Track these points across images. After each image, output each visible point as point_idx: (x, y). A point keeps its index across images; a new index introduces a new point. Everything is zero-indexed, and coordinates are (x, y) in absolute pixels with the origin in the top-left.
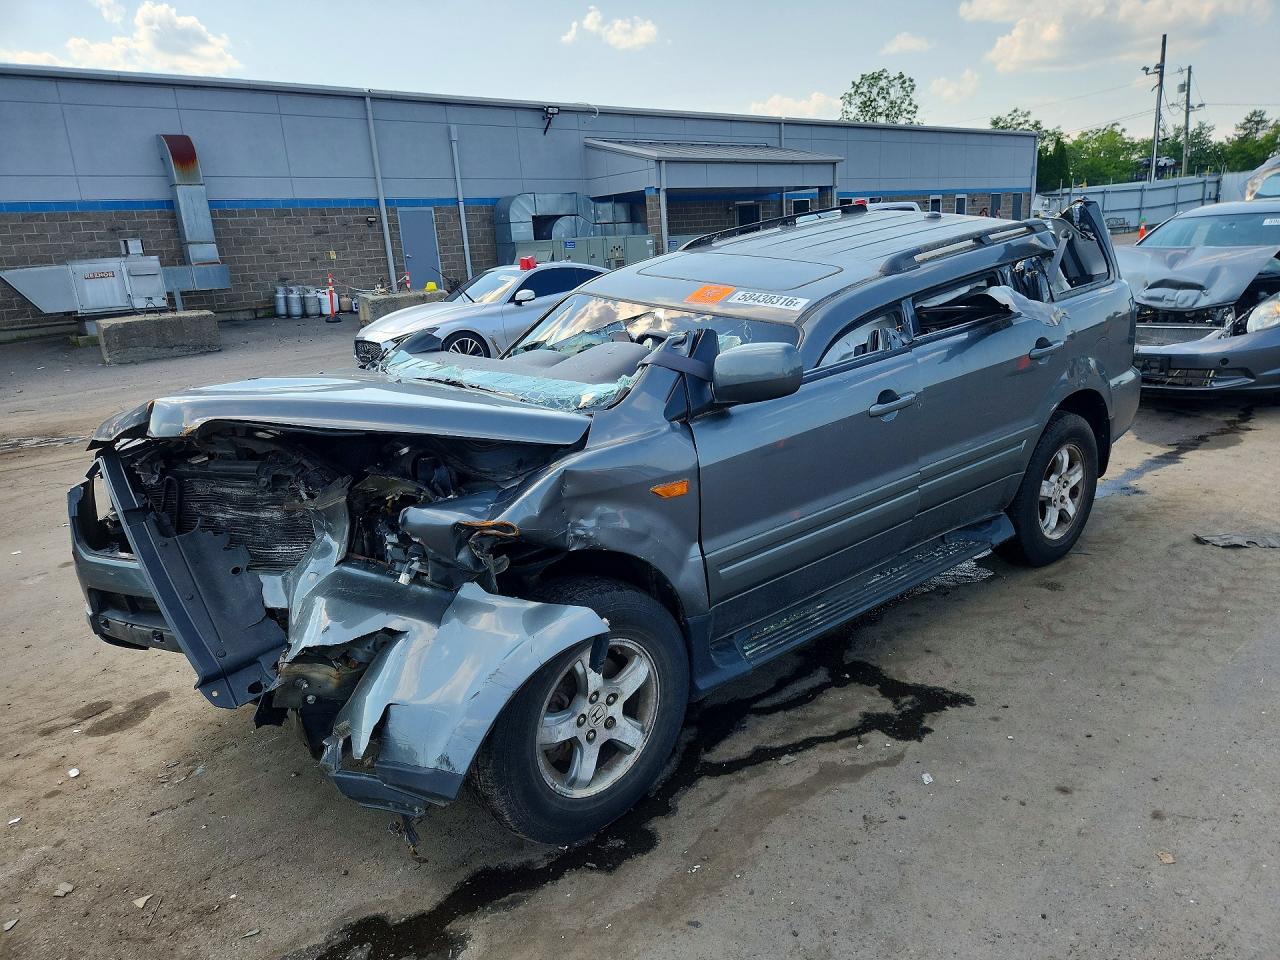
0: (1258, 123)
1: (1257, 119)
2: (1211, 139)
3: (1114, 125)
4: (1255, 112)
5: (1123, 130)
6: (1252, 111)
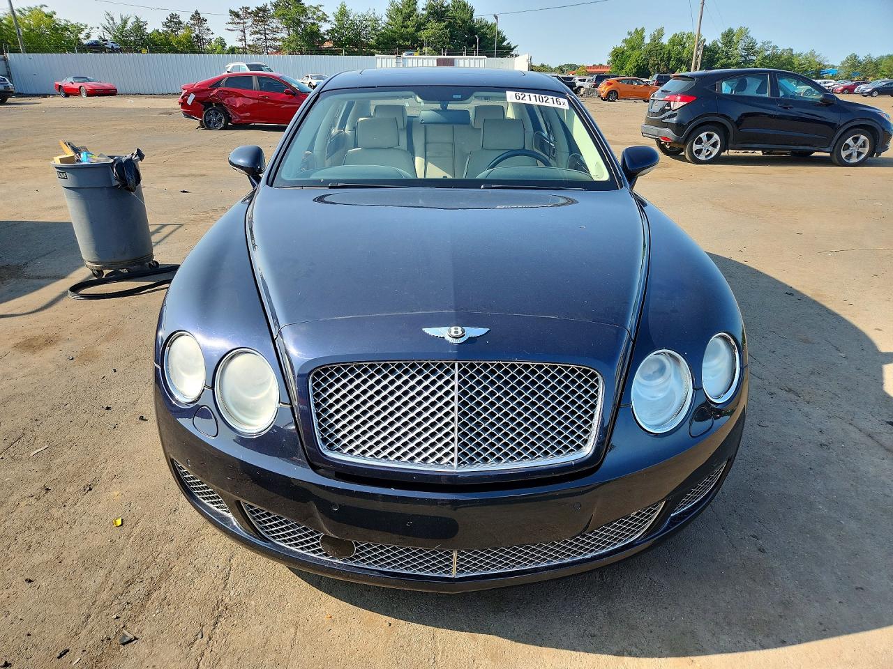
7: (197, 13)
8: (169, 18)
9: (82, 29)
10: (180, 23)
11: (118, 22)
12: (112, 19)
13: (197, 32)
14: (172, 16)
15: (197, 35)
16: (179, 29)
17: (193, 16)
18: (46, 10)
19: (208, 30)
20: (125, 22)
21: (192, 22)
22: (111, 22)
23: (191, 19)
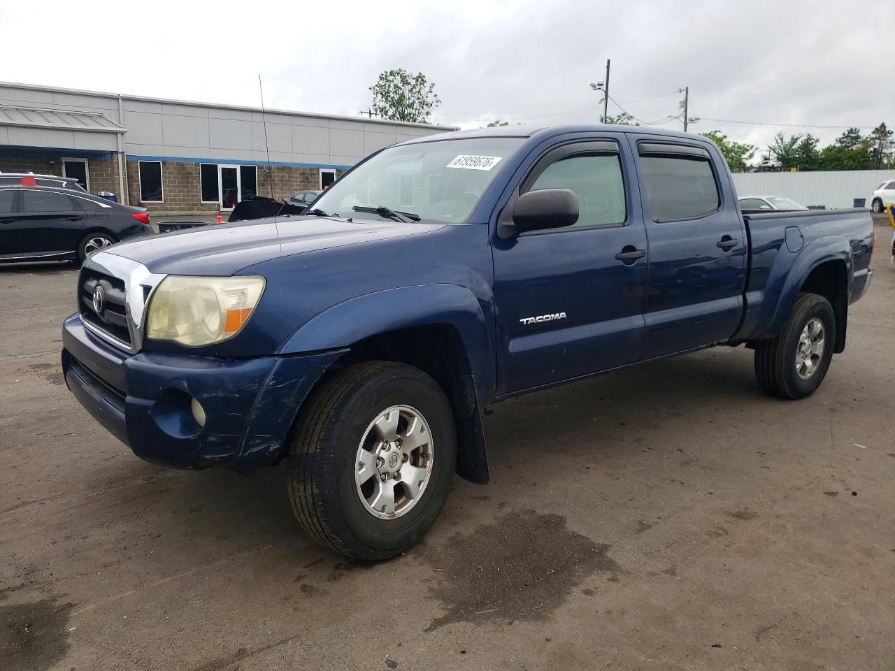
0: (852, 138)
1: (852, 135)
2: (816, 148)
3: (715, 132)
4: (852, 129)
5: (725, 137)
6: (849, 129)
7: (883, 126)
8: (846, 133)
9: (748, 150)
10: (858, 137)
11: (787, 140)
12: (782, 139)
13: (876, 146)
14: (851, 131)
15: (875, 149)
16: (855, 144)
17: (877, 129)
18: (719, 135)
19: (892, 143)
20: (794, 140)
21: (874, 136)
22: (779, 141)
23: (873, 132)
